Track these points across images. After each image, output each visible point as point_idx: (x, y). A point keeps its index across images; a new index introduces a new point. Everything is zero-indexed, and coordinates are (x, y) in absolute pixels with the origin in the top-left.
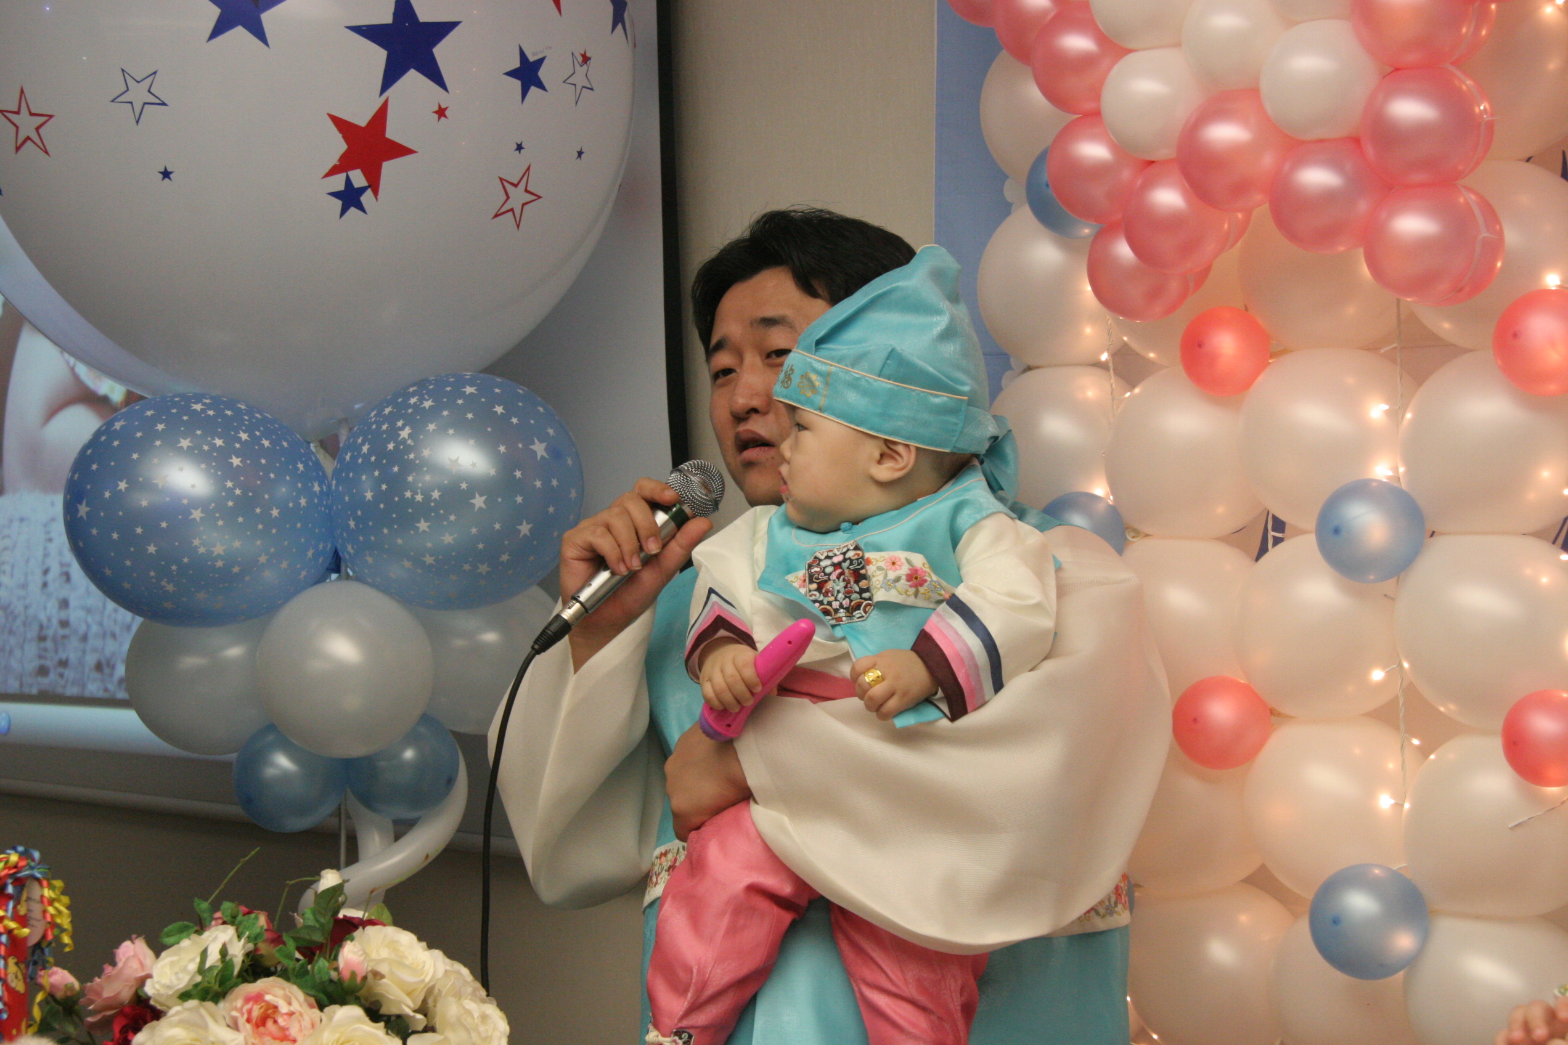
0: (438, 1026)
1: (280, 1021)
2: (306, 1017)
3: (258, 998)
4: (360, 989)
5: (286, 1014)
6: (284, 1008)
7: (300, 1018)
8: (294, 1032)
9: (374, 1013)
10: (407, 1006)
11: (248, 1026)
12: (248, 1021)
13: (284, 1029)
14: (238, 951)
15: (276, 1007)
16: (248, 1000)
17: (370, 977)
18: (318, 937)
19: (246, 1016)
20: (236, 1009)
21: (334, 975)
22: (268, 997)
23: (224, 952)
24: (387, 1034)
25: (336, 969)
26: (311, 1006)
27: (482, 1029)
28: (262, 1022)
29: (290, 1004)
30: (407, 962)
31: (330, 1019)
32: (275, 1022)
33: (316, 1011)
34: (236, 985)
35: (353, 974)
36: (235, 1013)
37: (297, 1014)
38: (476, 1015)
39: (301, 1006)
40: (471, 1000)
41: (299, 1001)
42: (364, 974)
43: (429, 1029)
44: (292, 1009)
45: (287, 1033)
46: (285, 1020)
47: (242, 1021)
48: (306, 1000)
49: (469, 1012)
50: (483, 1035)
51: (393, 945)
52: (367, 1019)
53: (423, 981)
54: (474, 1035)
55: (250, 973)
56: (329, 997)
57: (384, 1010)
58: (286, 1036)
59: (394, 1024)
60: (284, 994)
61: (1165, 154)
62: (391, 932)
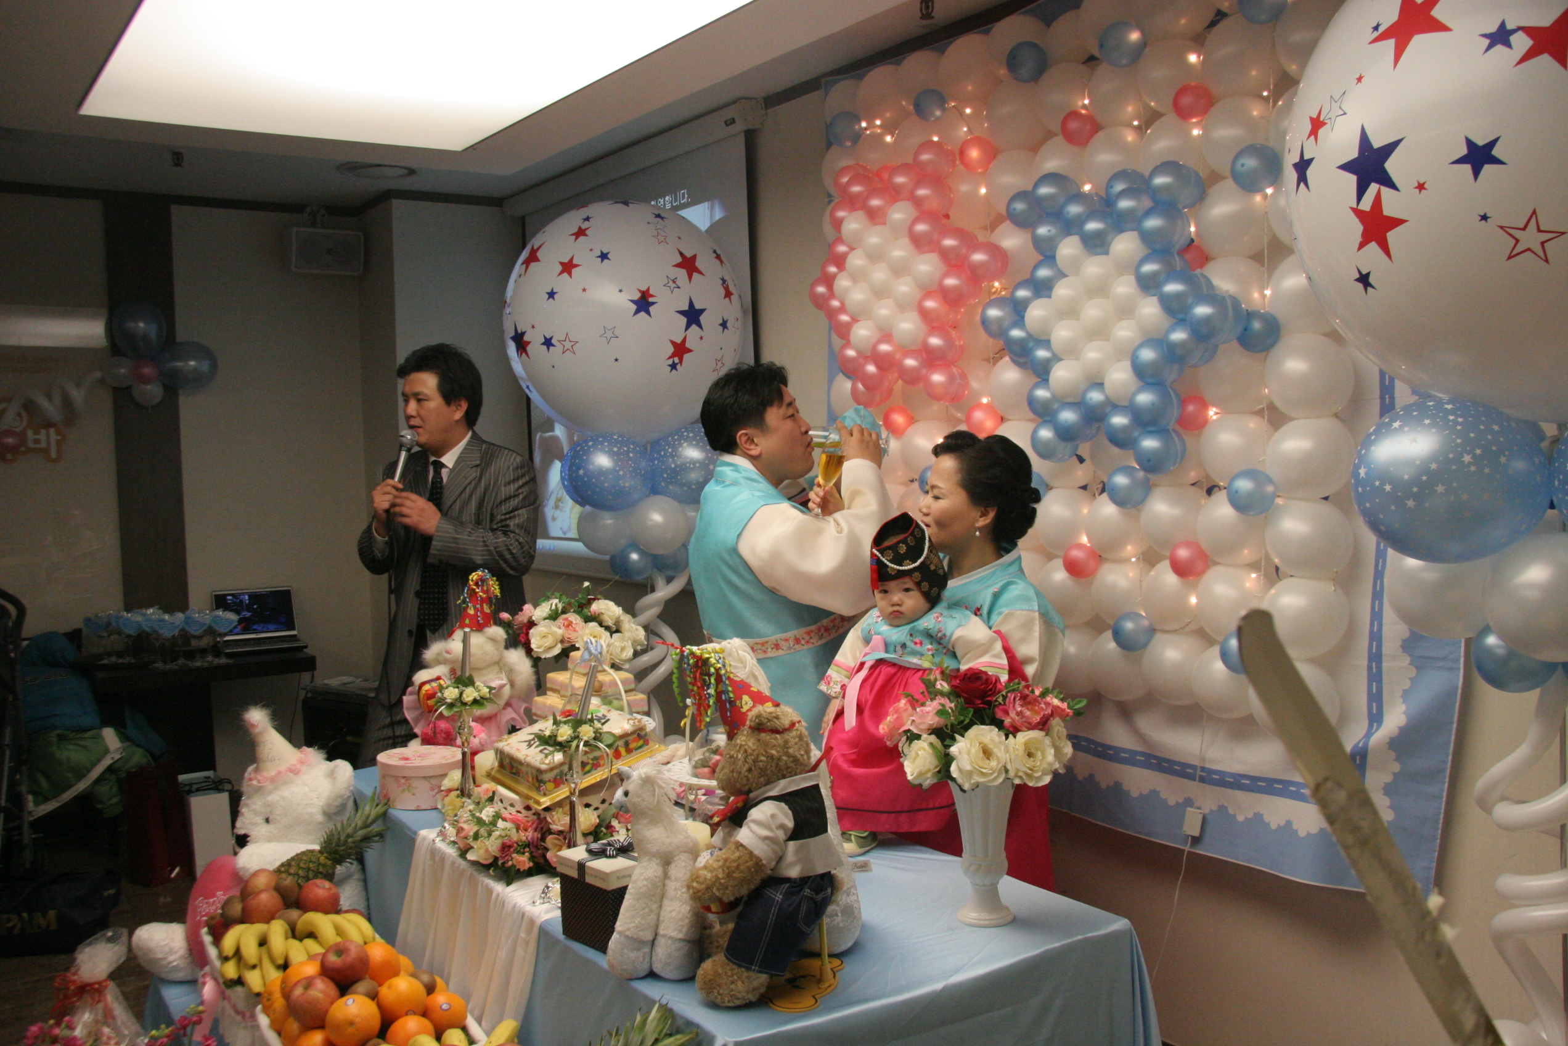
0: (623, 630)
2: (581, 625)
4: (597, 618)
5: (575, 624)
6: (574, 622)
7: (579, 625)
8: (577, 629)
9: (601, 625)
10: (610, 623)
11: (564, 627)
12: (564, 625)
13: (574, 628)
14: (560, 606)
15: (572, 622)
16: (563, 620)
17: (601, 614)
18: (584, 602)
19: (562, 624)
20: (560, 622)
21: (589, 614)
22: (569, 619)
23: (556, 605)
24: (605, 631)
25: (590, 611)
26: (582, 622)
27: (636, 632)
28: (568, 626)
29: (576, 621)
30: (611, 610)
31: (588, 626)
32: (572, 626)
33: (584, 624)
34: (560, 616)
35: (595, 612)
38: (634, 628)
39: (579, 621)
40: (633, 624)
42: (598, 613)
43: (617, 631)
46: (575, 626)
47: (562, 626)
48: (581, 620)
49: (632, 627)
50: (636, 634)
51: (607, 604)
52: (598, 627)
53: (614, 615)
54: (633, 634)
55: (564, 612)
56: (588, 619)
57: (604, 624)
58: (575, 630)
59: (607, 628)
60: (574, 618)
61: (869, 354)
62: (607, 602)
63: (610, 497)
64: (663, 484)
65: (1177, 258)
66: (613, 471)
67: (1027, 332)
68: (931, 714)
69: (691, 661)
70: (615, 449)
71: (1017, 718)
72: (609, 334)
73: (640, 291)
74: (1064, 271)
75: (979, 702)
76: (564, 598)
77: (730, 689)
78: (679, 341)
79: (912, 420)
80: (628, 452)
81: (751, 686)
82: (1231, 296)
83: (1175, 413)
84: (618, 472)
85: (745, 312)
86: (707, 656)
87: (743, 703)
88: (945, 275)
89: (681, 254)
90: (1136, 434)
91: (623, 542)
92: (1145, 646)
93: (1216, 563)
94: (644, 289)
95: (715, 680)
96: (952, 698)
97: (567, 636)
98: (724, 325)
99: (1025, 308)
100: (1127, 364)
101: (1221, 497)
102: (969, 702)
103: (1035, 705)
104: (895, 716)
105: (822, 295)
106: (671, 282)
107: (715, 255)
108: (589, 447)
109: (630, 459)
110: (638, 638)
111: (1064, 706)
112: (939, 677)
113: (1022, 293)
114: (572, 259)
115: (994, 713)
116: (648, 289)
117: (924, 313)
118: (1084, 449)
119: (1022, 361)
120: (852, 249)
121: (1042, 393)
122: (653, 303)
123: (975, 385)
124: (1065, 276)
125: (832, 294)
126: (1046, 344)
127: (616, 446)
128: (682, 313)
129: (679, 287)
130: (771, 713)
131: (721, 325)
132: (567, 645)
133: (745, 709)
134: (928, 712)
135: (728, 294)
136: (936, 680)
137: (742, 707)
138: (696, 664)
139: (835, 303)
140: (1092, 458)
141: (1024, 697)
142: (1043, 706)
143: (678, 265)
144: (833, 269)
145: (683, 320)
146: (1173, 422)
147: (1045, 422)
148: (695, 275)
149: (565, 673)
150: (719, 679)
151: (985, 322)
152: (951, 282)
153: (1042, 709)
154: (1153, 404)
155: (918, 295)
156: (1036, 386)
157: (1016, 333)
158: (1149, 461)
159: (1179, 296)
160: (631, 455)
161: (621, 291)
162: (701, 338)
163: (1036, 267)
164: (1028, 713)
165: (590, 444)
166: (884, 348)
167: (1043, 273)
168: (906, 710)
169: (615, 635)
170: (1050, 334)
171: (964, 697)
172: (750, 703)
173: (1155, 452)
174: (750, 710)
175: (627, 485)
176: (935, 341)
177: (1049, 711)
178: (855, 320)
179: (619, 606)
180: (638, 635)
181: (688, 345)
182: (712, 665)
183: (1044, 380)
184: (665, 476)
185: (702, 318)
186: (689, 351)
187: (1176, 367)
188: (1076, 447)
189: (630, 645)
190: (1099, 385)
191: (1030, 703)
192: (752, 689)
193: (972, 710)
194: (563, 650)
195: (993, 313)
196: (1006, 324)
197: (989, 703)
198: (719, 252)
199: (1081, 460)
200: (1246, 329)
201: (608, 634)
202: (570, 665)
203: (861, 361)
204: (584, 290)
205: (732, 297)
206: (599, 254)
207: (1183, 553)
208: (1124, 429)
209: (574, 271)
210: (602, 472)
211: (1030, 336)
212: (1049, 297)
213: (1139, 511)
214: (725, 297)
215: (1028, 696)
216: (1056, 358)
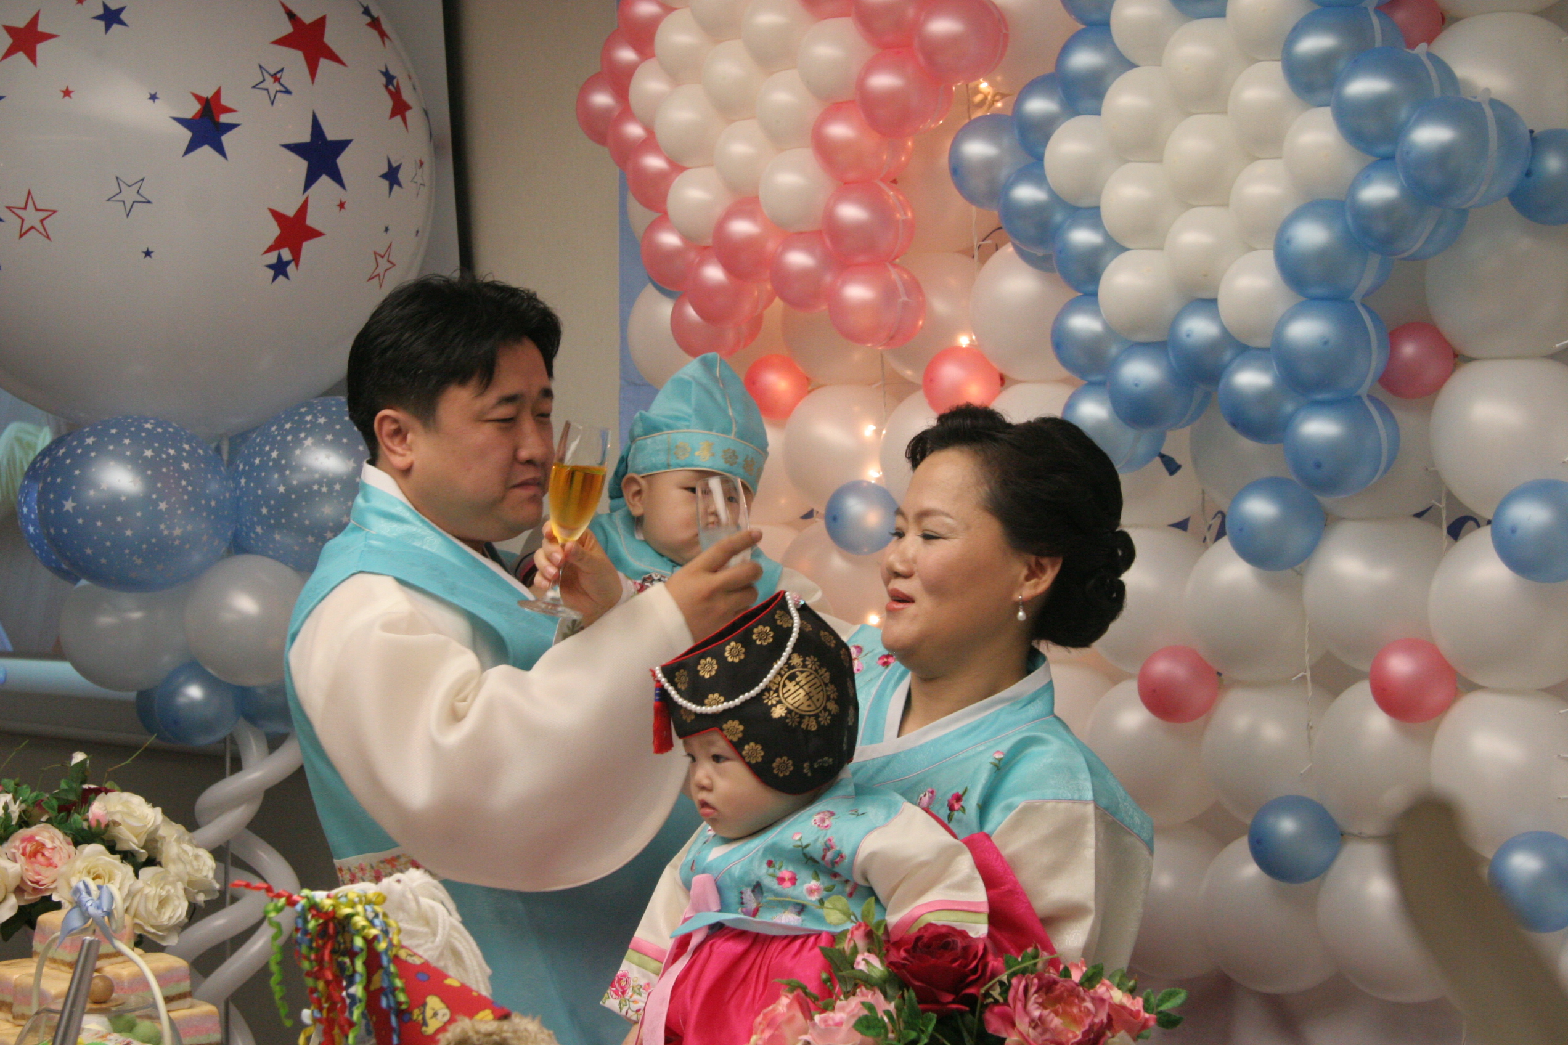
0: (163, 861)
1: (47, 853)
2: (64, 851)
3: (31, 839)
4: (104, 834)
5: (51, 849)
6: (49, 845)
7: (60, 851)
8: (56, 860)
9: (112, 849)
10: (133, 843)
11: (22, 857)
12: (23, 854)
13: (49, 859)
14: (15, 810)
15: (43, 845)
16: (23, 840)
17: (111, 824)
18: (72, 797)
19: (21, 851)
20: (15, 847)
21: (85, 825)
22: (37, 838)
23: (6, 808)
24: (122, 862)
25: (87, 820)
26: (69, 844)
27: (195, 863)
28: (34, 854)
29: (53, 842)
30: (136, 815)
31: (81, 853)
32: (43, 855)
33: (72, 848)
34: (15, 831)
35: (98, 822)
36: (13, 850)
37: (58, 848)
38: (190, 854)
39: (61, 843)
40: (188, 844)
41: (59, 840)
42: (106, 823)
43: (152, 862)
44: (55, 845)
45: (51, 861)
46: (50, 853)
47: (18, 854)
48: (65, 839)
49: (185, 852)
50: (196, 867)
51: (126, 803)
52: (107, 852)
53: (145, 826)
54: (188, 867)
55: (25, 821)
56: (80, 838)
57: (118, 847)
58: (50, 864)
59: (127, 856)
60: (48, 835)
61: (709, 242)
62: (127, 795)
63: (139, 561)
64: (259, 529)
65: (1375, 21)
66: (145, 501)
67: (1051, 192)
68: (845, 1028)
69: (312, 924)
70: (149, 453)
71: (1032, 1033)
72: (129, 195)
73: (198, 98)
74: (1130, 54)
75: (950, 998)
76: (26, 792)
77: (399, 983)
78: (290, 211)
79: (806, 385)
80: (177, 460)
81: (446, 977)
82: (1494, 103)
83: (1376, 363)
84: (155, 503)
85: (437, 149)
86: (347, 910)
87: (429, 1013)
88: (871, 67)
89: (291, 16)
90: (1289, 407)
91: (167, 661)
92: (1322, 870)
93: (1474, 687)
94: (208, 93)
95: (365, 963)
96: (890, 991)
97: (31, 876)
98: (392, 176)
99: (1047, 137)
100: (1266, 257)
101: (1480, 540)
102: (925, 998)
103: (1072, 1004)
104: (767, 1034)
105: (606, 112)
106: (269, 80)
107: (368, 20)
108: (88, 449)
109: (184, 474)
110: (199, 876)
111: (1136, 1004)
112: (861, 944)
113: (1038, 105)
114: (35, 20)
115: (982, 1021)
116: (218, 94)
117: (825, 150)
118: (1177, 443)
119: (1040, 252)
120: (668, 9)
121: (1083, 323)
122: (231, 127)
123: (940, 306)
124: (1132, 66)
125: (626, 112)
126: (1092, 215)
127: (149, 446)
128: (296, 149)
129: (288, 92)
130: (490, 1034)
131: (384, 176)
132: (29, 898)
133: (430, 1030)
134: (839, 1024)
135: (400, 108)
136: (855, 951)
137: (425, 1024)
138: (323, 930)
139: (634, 130)
140: (1195, 461)
141: (1046, 987)
142: (1089, 1005)
143: (283, 42)
144: (627, 55)
145: (300, 166)
146: (1369, 381)
147: (1092, 384)
148: (324, 64)
149: (25, 962)
150: (373, 961)
151: (958, 170)
152: (883, 81)
153: (1088, 1012)
154: (1326, 343)
155: (814, 110)
156: (1071, 307)
157: (1026, 193)
158: (1318, 465)
159: (1378, 105)
160: (186, 466)
161: (153, 97)
162: (342, 205)
163: (1066, 49)
164: (1056, 1022)
165: (90, 441)
166: (742, 227)
167: (1084, 59)
168: (791, 1020)
169: (147, 872)
170: (1099, 196)
171: (916, 989)
172: (444, 1013)
173: (1332, 447)
174: (443, 1029)
175: (177, 532)
176: (851, 212)
177: (1102, 1017)
178: (677, 167)
179: (154, 806)
180: (198, 870)
181: (311, 221)
182: (358, 932)
183: (1086, 294)
184: (264, 511)
185: (343, 162)
186: (315, 234)
187: (1375, 260)
188: (1161, 439)
189: (181, 892)
190: (1208, 304)
191: (1059, 999)
192: (448, 982)
193: (934, 1017)
194: (21, 909)
195: (977, 149)
196: (1004, 173)
197: (971, 1001)
198: (375, 12)
199: (1172, 467)
200: (1528, 174)
201: (129, 869)
202: (37, 945)
203: (692, 255)
204: (67, 93)
205: (408, 114)
206: (100, 11)
207: (1400, 666)
208: (1263, 397)
209: (41, 48)
210: (116, 504)
211: (1056, 199)
212: (1097, 112)
213: (1300, 574)
214: (393, 114)
215: (1055, 982)
216: (1114, 247)
